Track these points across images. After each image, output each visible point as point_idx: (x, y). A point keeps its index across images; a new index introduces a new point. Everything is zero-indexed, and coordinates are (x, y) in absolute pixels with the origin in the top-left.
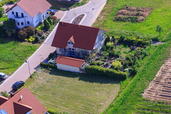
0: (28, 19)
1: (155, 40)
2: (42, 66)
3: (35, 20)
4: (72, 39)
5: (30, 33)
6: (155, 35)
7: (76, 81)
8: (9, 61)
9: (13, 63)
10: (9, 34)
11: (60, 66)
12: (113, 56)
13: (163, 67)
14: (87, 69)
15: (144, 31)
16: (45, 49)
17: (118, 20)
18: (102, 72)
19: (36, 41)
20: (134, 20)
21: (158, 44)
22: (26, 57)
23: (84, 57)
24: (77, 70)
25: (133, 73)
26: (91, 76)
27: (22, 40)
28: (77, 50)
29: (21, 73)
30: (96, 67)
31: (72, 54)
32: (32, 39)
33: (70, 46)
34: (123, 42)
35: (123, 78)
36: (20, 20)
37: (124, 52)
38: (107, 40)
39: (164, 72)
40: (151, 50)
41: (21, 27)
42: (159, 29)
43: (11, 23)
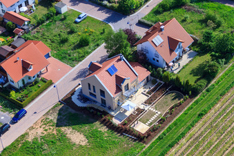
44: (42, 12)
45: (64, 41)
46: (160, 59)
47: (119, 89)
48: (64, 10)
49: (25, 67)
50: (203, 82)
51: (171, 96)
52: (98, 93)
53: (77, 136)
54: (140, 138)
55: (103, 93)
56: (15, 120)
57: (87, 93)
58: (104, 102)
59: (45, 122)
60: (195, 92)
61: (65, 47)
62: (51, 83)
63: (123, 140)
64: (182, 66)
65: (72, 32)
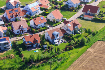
2: (79, 18)
3: (75, 5)
5: (73, 9)
7: (90, 22)
9: (68, 17)
17: (103, 8)
22: (73, 15)
23: (93, 15)
33: (88, 12)
38: (100, 12)
41: (70, 7)
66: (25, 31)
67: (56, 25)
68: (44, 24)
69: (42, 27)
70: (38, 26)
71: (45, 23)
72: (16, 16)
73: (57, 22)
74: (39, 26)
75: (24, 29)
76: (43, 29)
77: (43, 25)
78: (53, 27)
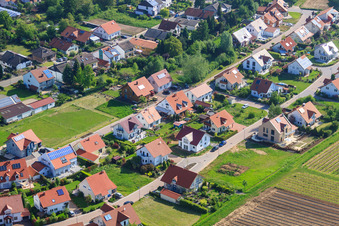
0: (151, 159)
1: (240, 191)
2: (151, 194)
3: (156, 160)
4: (176, 178)
6: (241, 187)
7: (171, 209)
8: (128, 186)
9: (130, 189)
10: (135, 167)
11: (163, 196)
12: (203, 196)
13: (237, 210)
14: (181, 201)
15: (234, 183)
16: (157, 183)
17: (220, 172)
18: (190, 205)
19: (153, 176)
20: (231, 174)
21: (241, 194)
22: (142, 186)
23: (182, 193)
24: (174, 201)
25: (213, 210)
26: (183, 207)
27: (143, 173)
28: (179, 187)
29: (134, 196)
30: (189, 202)
31: (174, 190)
32: (150, 174)
33: (174, 183)
34: (215, 188)
35: (204, 212)
36: (145, 158)
37: (214, 195)
38: (204, 185)
39: (235, 214)
40: (234, 197)
41: (144, 163)
42: (245, 184)
43: (138, 159)
44: (219, 103)
45: (238, 116)
46: (303, 122)
47: (282, 130)
48: (234, 102)
49: (223, 120)
50: (330, 131)
51: (311, 138)
52: (270, 132)
53: (260, 152)
54: (297, 152)
55: (273, 132)
56: (220, 146)
57: (261, 136)
58: (272, 138)
59: (238, 146)
60: (326, 136)
61: (239, 118)
62: (236, 132)
63: (288, 153)
64: (316, 126)
65: (242, 111)
66: (16, 218)
67: (92, 210)
68: (62, 205)
69: (58, 214)
70: (49, 210)
71: (66, 204)
72: (14, 178)
73: (97, 202)
74: (52, 211)
75: (15, 216)
76: (57, 217)
77: (60, 207)
78: (84, 213)
